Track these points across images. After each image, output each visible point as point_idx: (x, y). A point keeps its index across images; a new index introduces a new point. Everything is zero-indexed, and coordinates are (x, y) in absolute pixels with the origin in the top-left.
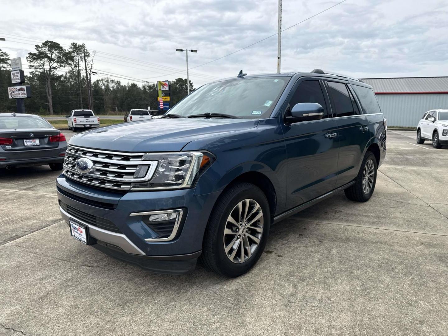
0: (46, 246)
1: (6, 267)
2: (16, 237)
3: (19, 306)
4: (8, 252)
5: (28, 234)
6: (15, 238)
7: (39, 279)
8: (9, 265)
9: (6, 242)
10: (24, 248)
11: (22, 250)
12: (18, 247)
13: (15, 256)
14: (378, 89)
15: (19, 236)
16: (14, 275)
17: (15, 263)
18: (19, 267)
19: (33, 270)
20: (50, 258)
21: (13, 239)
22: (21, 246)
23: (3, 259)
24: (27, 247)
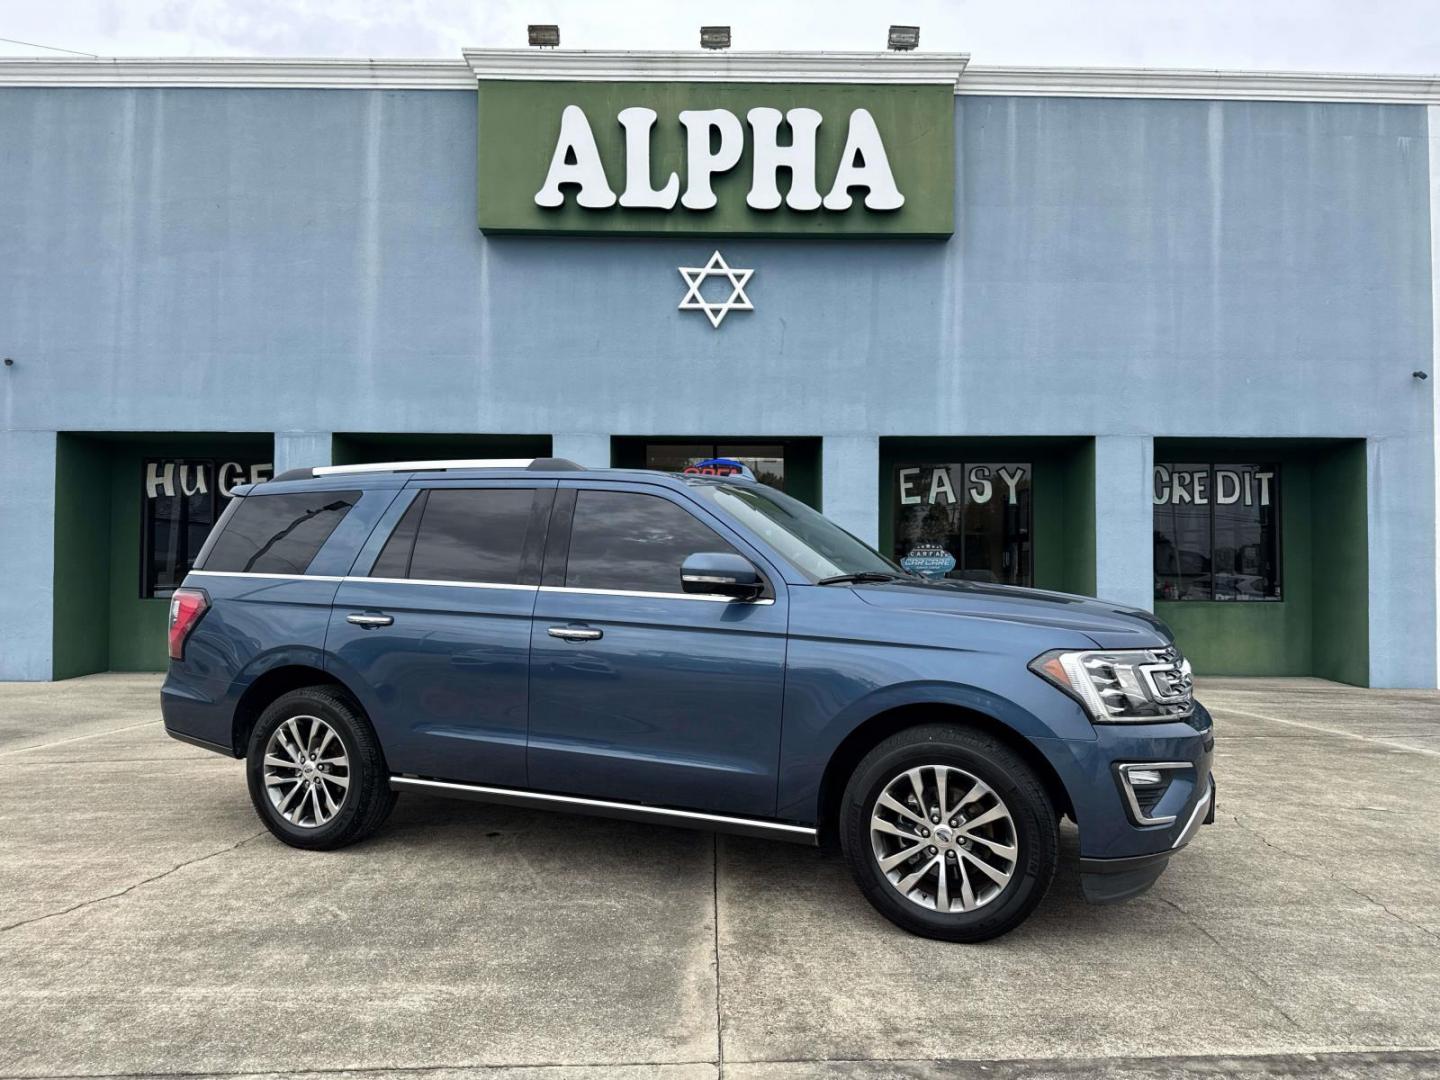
0: (1216, 983)
1: (1344, 974)
2: (1279, 1068)
3: (1340, 909)
4: (1328, 1014)
5: (1233, 1058)
6: (1287, 1062)
7: (1285, 927)
8: (1336, 978)
9: (1320, 1060)
10: (1277, 1008)
11: (1285, 1003)
12: (1291, 1016)
13: (1312, 996)
15: (1268, 1066)
16: (1332, 953)
17: (1318, 976)
18: (1314, 964)
19: (1285, 946)
20: (1231, 950)
21: (1294, 1060)
22: (1281, 1016)
23: (1346, 1000)
24: (1268, 1005)
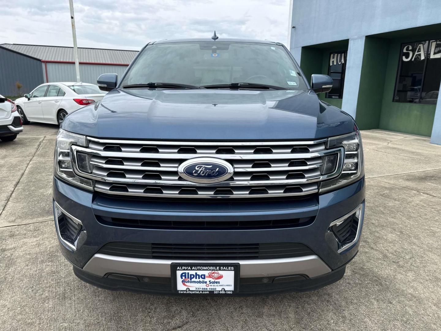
14: (98, 59)
